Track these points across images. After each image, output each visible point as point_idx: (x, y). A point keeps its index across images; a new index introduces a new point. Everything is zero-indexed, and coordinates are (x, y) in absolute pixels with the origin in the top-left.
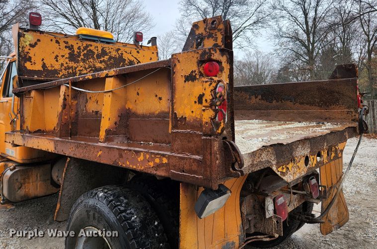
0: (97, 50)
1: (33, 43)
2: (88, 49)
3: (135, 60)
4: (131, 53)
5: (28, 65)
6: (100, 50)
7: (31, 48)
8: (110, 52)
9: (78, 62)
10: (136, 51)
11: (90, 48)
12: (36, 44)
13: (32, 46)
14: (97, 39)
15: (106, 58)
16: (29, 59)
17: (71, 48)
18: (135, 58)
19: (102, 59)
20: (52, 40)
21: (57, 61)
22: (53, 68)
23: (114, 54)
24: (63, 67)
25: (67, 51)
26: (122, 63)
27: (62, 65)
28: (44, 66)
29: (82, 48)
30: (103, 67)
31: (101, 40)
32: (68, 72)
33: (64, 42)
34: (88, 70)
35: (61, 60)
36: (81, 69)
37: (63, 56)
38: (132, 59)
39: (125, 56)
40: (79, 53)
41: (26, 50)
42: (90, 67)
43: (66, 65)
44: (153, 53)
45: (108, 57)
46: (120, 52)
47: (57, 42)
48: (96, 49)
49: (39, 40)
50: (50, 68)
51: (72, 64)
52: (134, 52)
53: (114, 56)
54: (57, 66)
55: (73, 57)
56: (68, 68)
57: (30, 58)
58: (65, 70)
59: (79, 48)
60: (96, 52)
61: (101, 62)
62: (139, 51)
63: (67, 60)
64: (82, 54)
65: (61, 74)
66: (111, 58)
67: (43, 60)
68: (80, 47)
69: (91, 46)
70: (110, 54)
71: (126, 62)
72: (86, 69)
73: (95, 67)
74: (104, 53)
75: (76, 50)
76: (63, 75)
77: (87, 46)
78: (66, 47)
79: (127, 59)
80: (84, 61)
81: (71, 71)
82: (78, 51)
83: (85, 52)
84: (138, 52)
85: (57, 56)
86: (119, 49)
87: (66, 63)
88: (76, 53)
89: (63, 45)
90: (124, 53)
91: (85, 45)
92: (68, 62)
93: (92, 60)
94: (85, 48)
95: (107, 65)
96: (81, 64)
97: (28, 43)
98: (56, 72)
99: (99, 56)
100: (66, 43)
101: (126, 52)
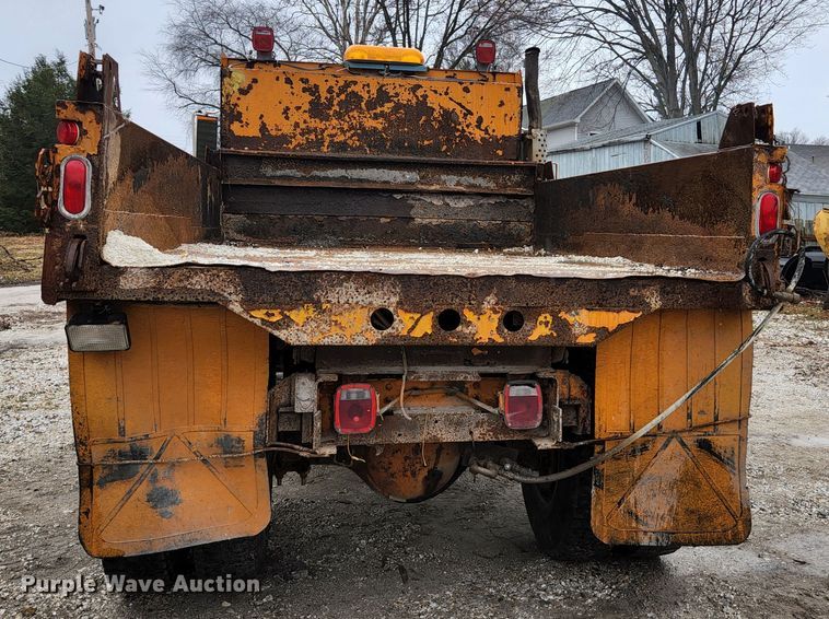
0: (368, 92)
1: (245, 86)
2: (349, 90)
3: (458, 109)
4: (446, 93)
5: (236, 128)
6: (374, 91)
7: (241, 96)
8: (397, 95)
9: (327, 118)
10: (460, 87)
11: (353, 88)
12: (250, 87)
13: (243, 92)
14: (382, 67)
15: (387, 108)
16: (238, 117)
17: (314, 90)
18: (460, 104)
19: (379, 110)
20: (277, 79)
21: (287, 118)
22: (280, 133)
23: (405, 97)
24: (298, 130)
25: (308, 97)
26: (423, 118)
27: (297, 125)
28: (263, 128)
29: (336, 90)
30: (380, 127)
31: (392, 68)
32: (307, 139)
33: (302, 80)
34: (348, 134)
35: (295, 116)
36: (334, 132)
37: (298, 108)
38: (451, 106)
39: (434, 101)
40: (330, 101)
41: (233, 101)
42: (352, 127)
43: (303, 126)
44: (507, 89)
45: (392, 104)
46: (420, 93)
47: (288, 81)
48: (366, 88)
49: (255, 81)
50: (273, 133)
51: (315, 123)
52: (456, 91)
53: (405, 102)
54: (287, 129)
55: (317, 110)
56: (308, 131)
57: (240, 114)
58: (302, 134)
59: (330, 90)
60: (366, 96)
61: (376, 117)
62: (470, 87)
63: (306, 116)
64: (335, 102)
65: (294, 142)
66: (398, 106)
67: (262, 117)
68: (331, 87)
69: (355, 83)
70: (396, 99)
71: (436, 114)
72: (343, 131)
73: (362, 127)
74: (383, 96)
75: (324, 94)
76: (299, 145)
77: (347, 85)
78: (304, 90)
79: (437, 108)
80: (339, 116)
81: (313, 137)
82: (329, 96)
83: (343, 97)
84: (466, 90)
85: (288, 109)
86: (420, 86)
87: (305, 122)
88: (323, 100)
89: (298, 86)
90: (429, 93)
91: (341, 83)
92: (308, 120)
93: (355, 114)
94: (342, 90)
95: (390, 122)
96: (334, 122)
97: (236, 88)
98: (285, 139)
99: (371, 105)
100: (305, 81)
101: (436, 92)
